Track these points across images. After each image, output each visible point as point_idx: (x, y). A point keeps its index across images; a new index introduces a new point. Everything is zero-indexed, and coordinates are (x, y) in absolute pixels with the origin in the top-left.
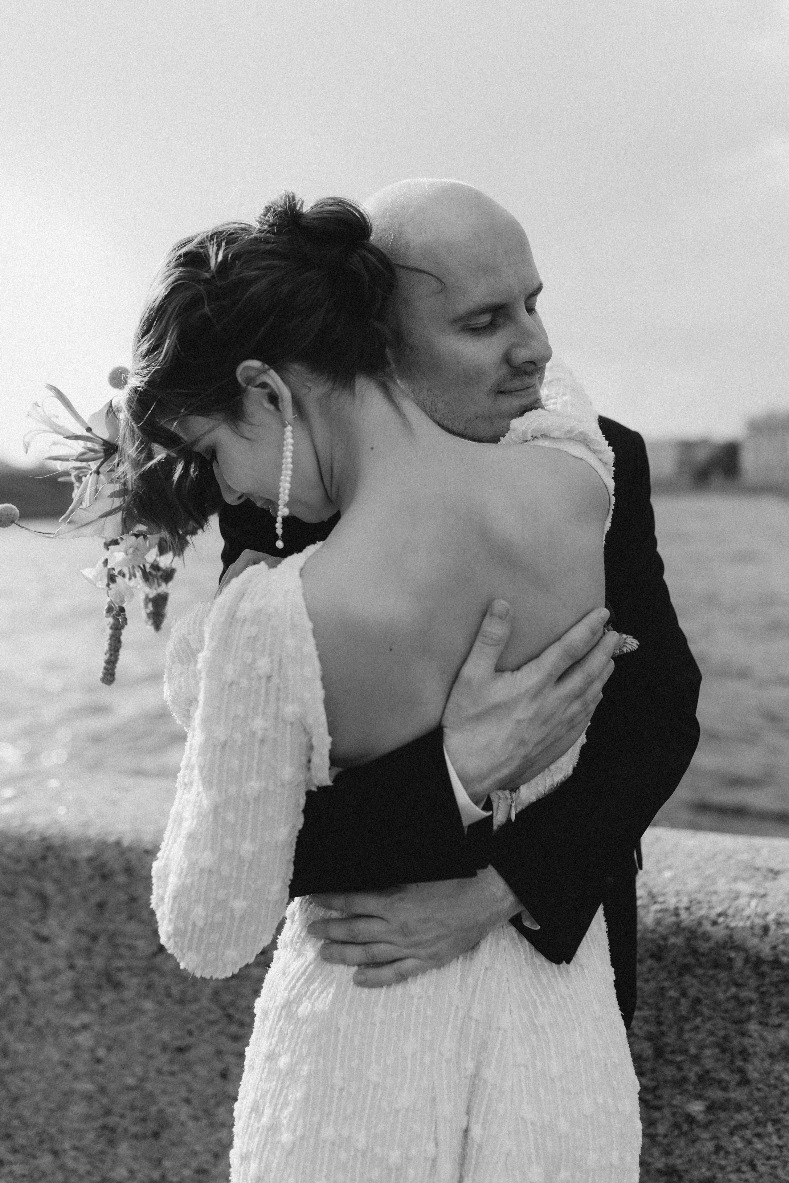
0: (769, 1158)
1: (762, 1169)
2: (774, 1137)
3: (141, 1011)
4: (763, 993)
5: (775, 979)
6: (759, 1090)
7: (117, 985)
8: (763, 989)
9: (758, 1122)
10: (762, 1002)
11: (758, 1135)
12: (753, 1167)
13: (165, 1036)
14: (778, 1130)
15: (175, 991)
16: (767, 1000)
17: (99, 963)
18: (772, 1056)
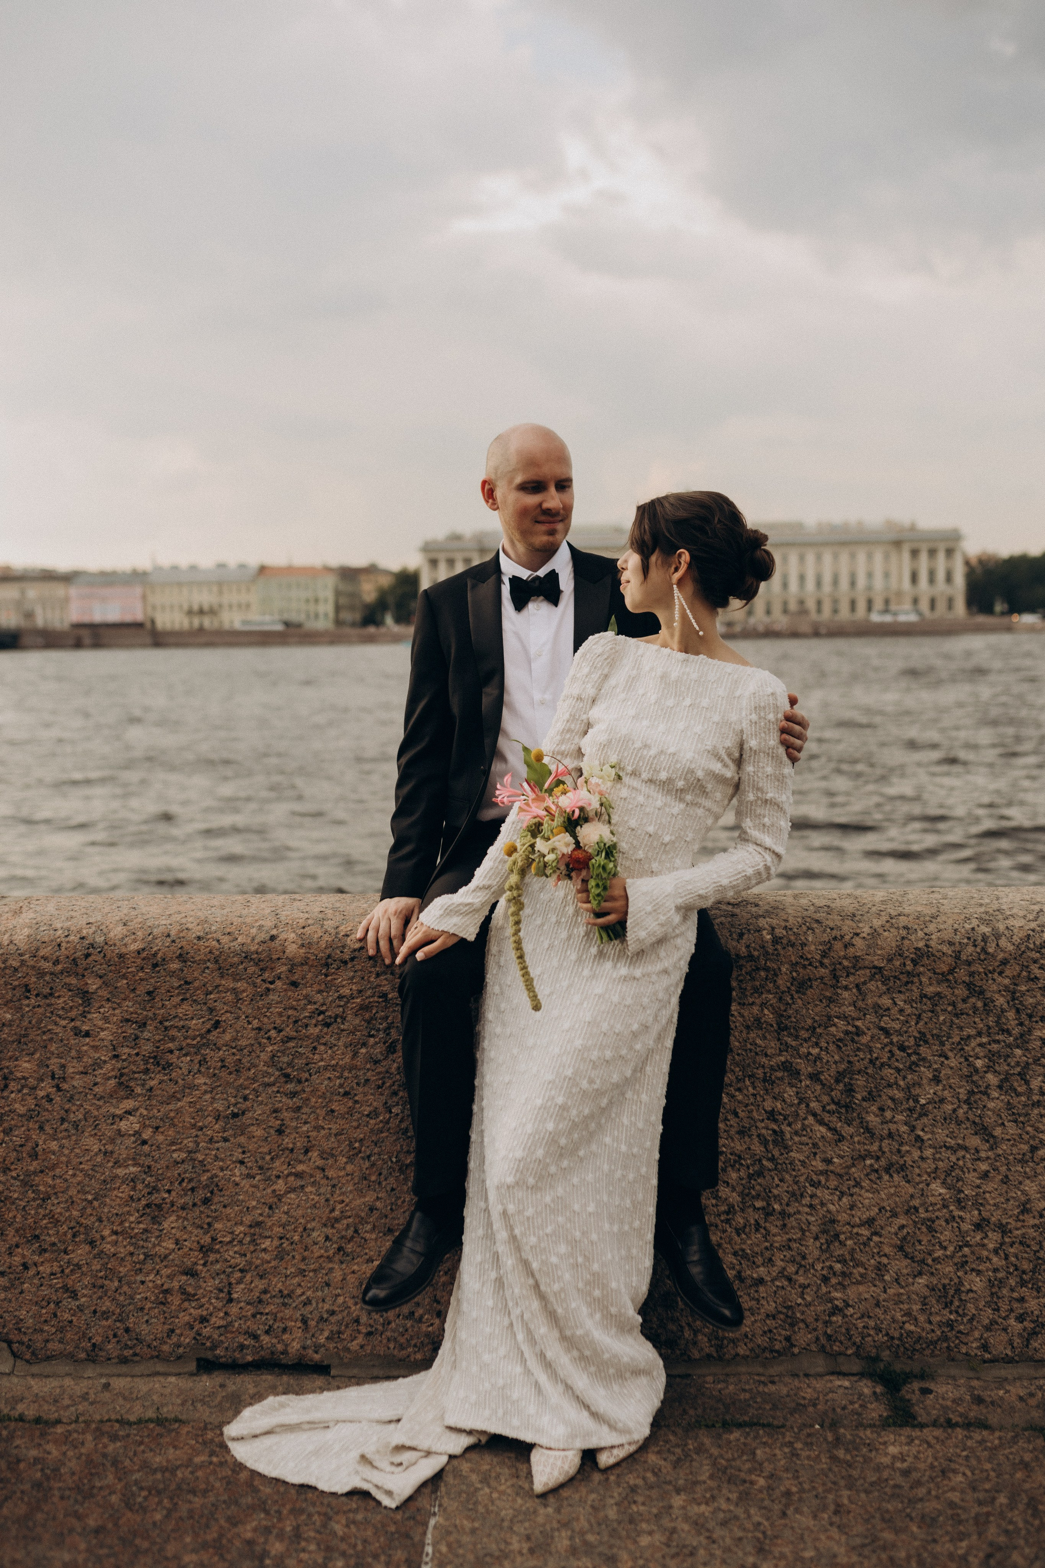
0: (747, 1106)
1: (741, 1114)
2: (750, 1089)
3: (193, 1087)
4: (741, 981)
5: (749, 969)
6: (738, 1055)
7: (168, 1066)
8: (741, 978)
9: (739, 1080)
10: (741, 988)
11: (739, 1090)
12: (736, 1114)
13: (219, 1106)
14: (753, 1083)
15: (230, 1060)
16: (744, 986)
17: (147, 1048)
18: (748, 1027)
